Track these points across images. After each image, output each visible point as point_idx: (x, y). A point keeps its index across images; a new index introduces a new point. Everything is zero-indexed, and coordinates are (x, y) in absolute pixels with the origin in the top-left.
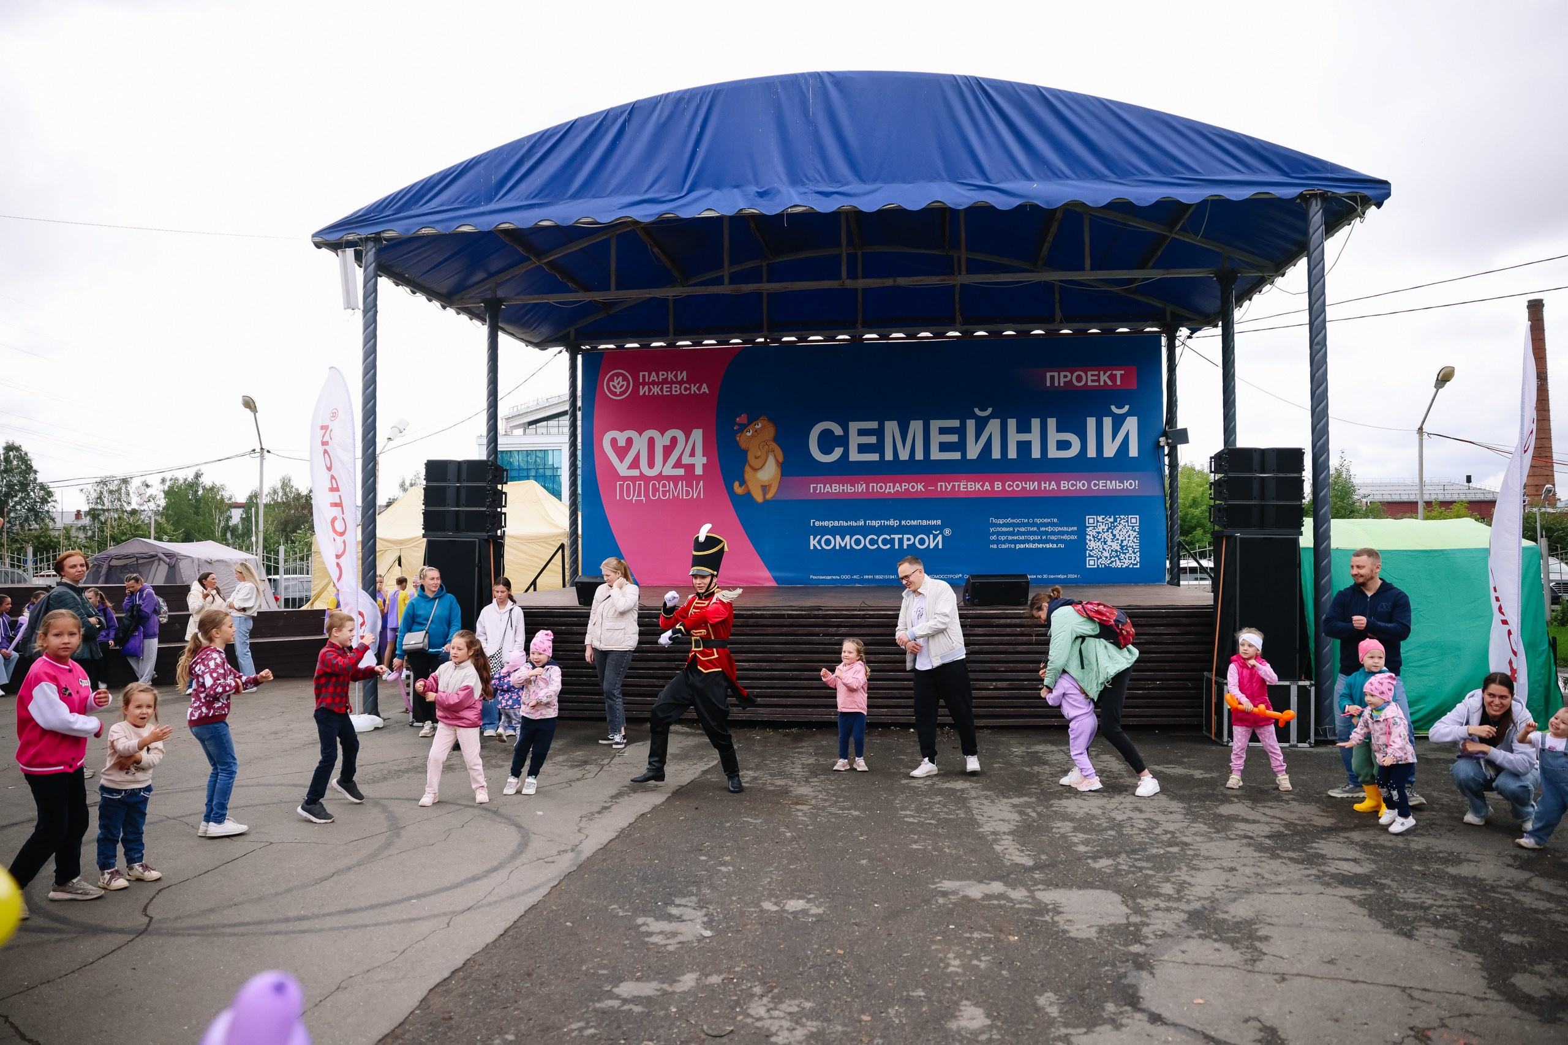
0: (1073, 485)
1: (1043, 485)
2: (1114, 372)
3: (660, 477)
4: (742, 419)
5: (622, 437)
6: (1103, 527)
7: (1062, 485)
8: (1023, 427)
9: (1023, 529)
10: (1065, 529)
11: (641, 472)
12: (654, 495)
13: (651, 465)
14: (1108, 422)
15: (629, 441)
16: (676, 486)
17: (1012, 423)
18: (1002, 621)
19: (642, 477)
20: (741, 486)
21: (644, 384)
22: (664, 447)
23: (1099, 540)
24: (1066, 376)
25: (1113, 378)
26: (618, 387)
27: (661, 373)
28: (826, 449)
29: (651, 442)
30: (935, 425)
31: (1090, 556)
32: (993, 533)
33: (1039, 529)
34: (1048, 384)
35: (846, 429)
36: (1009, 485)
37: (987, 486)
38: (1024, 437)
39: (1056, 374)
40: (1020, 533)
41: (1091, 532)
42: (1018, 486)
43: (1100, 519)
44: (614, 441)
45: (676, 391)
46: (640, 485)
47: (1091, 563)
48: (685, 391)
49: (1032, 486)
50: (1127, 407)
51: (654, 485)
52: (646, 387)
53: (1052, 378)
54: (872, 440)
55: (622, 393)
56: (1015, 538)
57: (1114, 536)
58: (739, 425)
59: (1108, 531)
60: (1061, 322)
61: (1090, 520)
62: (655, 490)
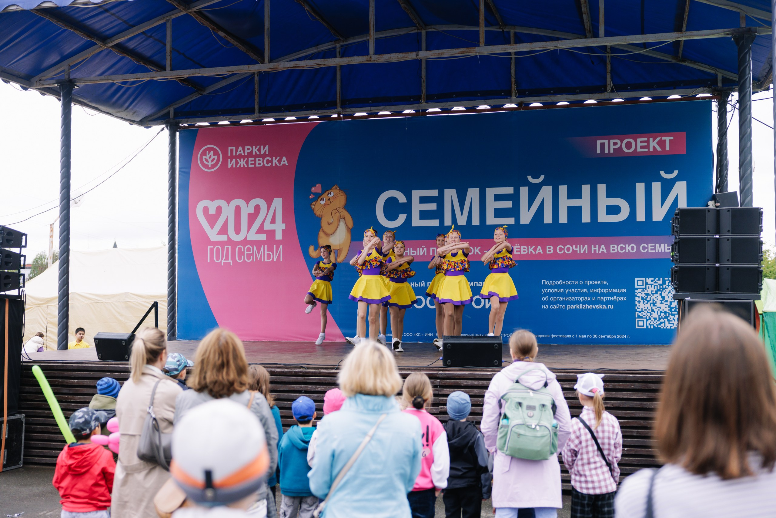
0: (622, 248)
1: (593, 249)
2: (663, 138)
3: (245, 242)
4: (317, 189)
5: (212, 205)
6: (652, 289)
7: (612, 248)
8: (574, 194)
9: (573, 291)
10: (615, 291)
11: (228, 237)
12: (240, 259)
13: (238, 230)
14: (657, 187)
15: (219, 210)
16: (259, 250)
17: (563, 190)
18: (470, 382)
19: (230, 241)
20: (315, 249)
21: (232, 157)
22: (249, 215)
23: (648, 301)
24: (615, 144)
25: (662, 144)
26: (210, 160)
27: (246, 147)
28: (391, 217)
29: (238, 209)
30: (491, 192)
31: (639, 317)
32: (545, 294)
33: (589, 290)
34: (598, 151)
35: (409, 197)
36: (560, 248)
37: (539, 250)
38: (575, 203)
39: (606, 142)
40: (570, 295)
41: (640, 294)
42: (568, 249)
43: (649, 281)
44: (206, 210)
45: (259, 164)
46: (228, 249)
47: (640, 324)
48: (268, 163)
49: (582, 250)
50: (676, 172)
51: (240, 248)
52: (234, 161)
53: (602, 145)
54: (433, 206)
55: (213, 166)
56: (566, 299)
57: (663, 297)
58: (314, 194)
59: (656, 293)
60: (612, 91)
61: (639, 282)
62: (241, 253)
